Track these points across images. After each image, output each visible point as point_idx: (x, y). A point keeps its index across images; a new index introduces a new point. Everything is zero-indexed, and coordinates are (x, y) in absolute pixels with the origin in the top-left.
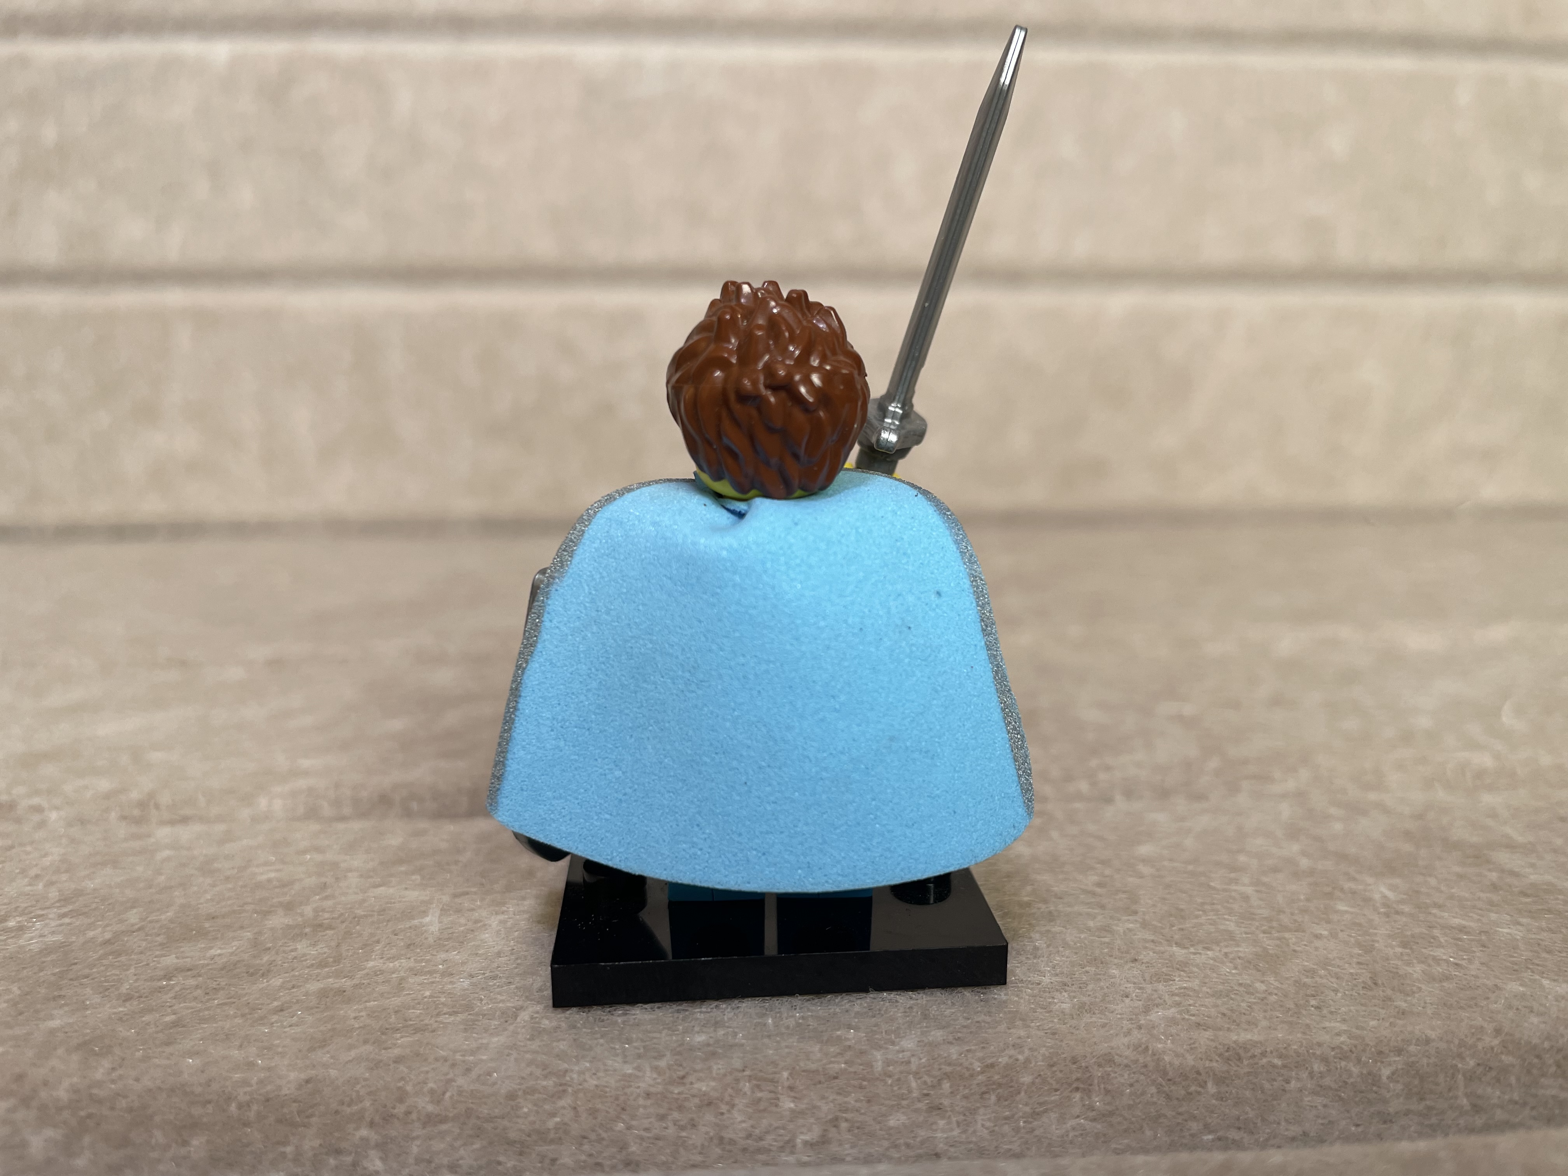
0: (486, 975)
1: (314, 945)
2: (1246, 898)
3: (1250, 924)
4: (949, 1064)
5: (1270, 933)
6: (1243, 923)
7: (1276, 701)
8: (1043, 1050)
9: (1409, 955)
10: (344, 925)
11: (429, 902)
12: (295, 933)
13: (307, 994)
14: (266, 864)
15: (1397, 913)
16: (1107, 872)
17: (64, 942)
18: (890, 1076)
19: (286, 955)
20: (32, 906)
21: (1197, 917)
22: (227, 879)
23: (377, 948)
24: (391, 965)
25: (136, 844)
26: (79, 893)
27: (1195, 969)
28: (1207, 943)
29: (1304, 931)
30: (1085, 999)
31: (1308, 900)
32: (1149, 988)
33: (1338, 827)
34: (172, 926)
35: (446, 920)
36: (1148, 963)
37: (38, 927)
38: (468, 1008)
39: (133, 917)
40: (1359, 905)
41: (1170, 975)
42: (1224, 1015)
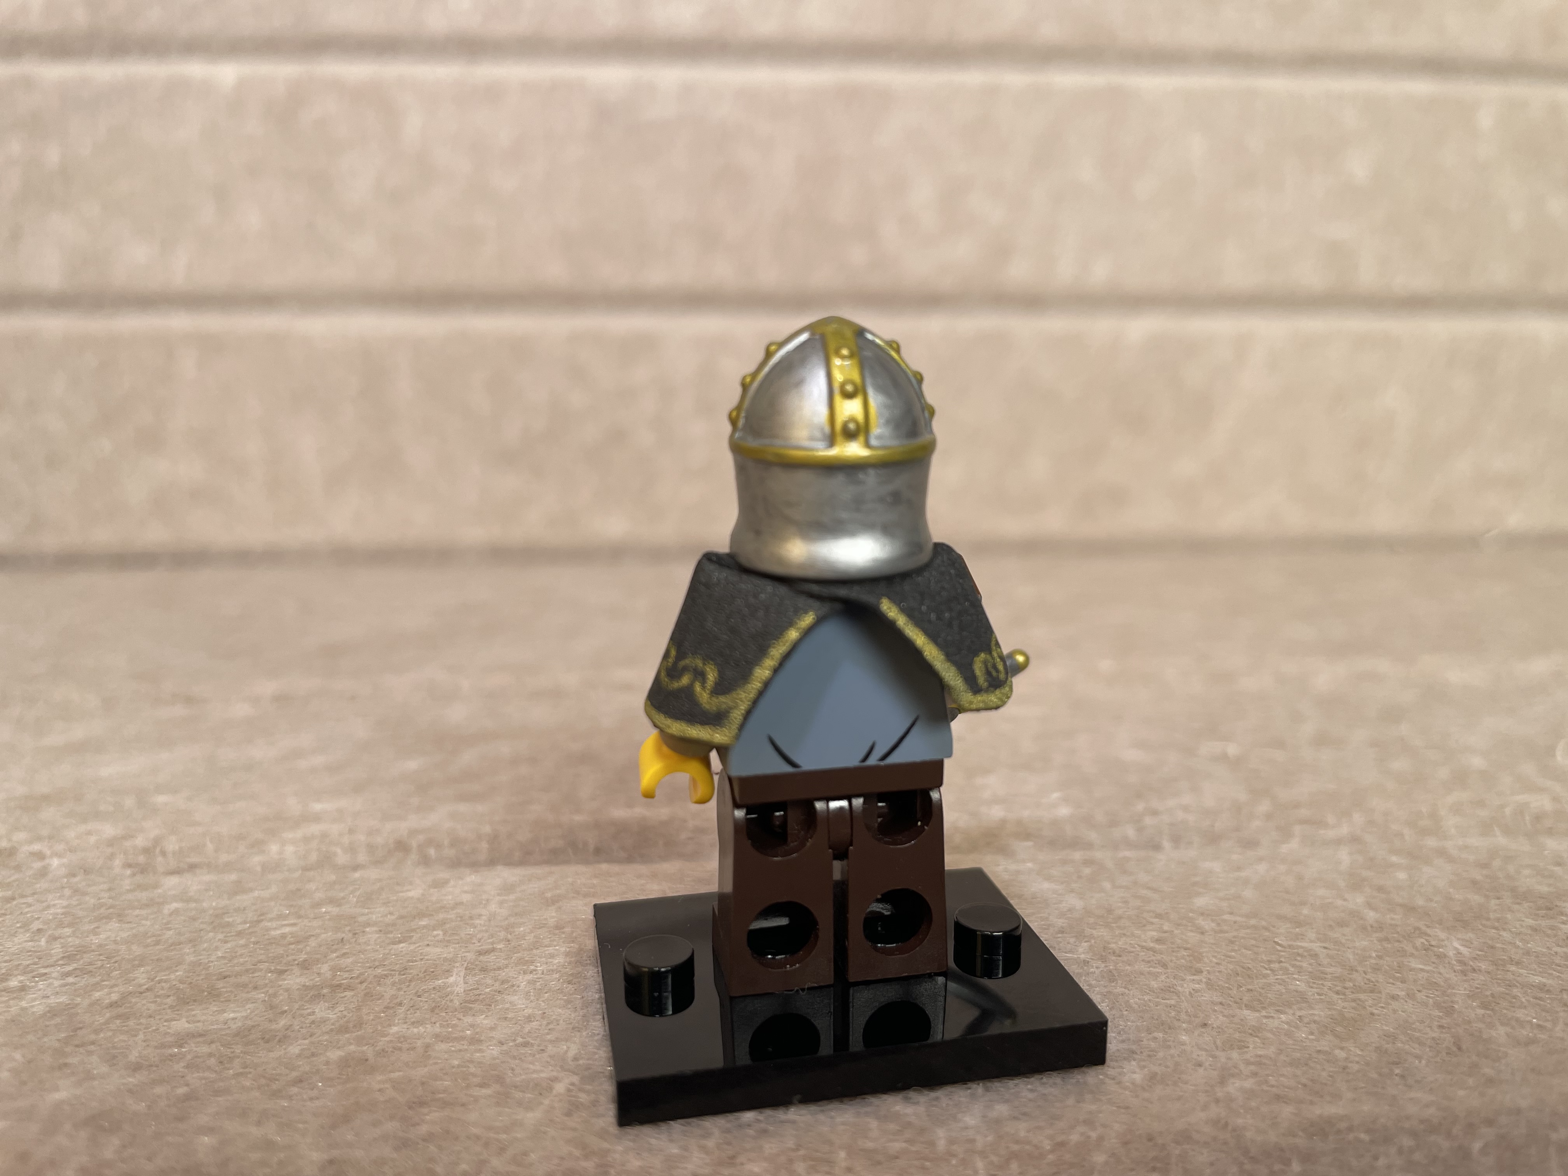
0: (517, 1042)
1: (333, 1007)
2: (1315, 956)
3: (1322, 984)
4: (1017, 1142)
5: (1344, 994)
6: (1314, 983)
7: (1321, 740)
8: (1117, 1126)
9: (1490, 1016)
10: (364, 985)
11: (452, 961)
12: (314, 994)
13: (327, 1063)
14: (281, 917)
15: (1474, 970)
16: (1166, 928)
17: (69, 1004)
18: (954, 1156)
19: (303, 1019)
20: (35, 964)
21: (1265, 976)
22: (240, 934)
23: (400, 1011)
24: (415, 1030)
25: (143, 896)
26: (83, 950)
27: (1269, 1035)
28: (1279, 1006)
29: (1380, 992)
30: (1156, 1069)
31: (1379, 957)
32: (1222, 1056)
33: (1402, 875)
34: (182, 986)
35: (471, 980)
36: (1219, 1027)
37: (41, 987)
38: (500, 1079)
39: (141, 976)
40: (1434, 963)
41: (1243, 1041)
42: (1305, 1085)
